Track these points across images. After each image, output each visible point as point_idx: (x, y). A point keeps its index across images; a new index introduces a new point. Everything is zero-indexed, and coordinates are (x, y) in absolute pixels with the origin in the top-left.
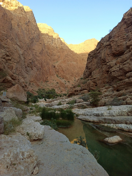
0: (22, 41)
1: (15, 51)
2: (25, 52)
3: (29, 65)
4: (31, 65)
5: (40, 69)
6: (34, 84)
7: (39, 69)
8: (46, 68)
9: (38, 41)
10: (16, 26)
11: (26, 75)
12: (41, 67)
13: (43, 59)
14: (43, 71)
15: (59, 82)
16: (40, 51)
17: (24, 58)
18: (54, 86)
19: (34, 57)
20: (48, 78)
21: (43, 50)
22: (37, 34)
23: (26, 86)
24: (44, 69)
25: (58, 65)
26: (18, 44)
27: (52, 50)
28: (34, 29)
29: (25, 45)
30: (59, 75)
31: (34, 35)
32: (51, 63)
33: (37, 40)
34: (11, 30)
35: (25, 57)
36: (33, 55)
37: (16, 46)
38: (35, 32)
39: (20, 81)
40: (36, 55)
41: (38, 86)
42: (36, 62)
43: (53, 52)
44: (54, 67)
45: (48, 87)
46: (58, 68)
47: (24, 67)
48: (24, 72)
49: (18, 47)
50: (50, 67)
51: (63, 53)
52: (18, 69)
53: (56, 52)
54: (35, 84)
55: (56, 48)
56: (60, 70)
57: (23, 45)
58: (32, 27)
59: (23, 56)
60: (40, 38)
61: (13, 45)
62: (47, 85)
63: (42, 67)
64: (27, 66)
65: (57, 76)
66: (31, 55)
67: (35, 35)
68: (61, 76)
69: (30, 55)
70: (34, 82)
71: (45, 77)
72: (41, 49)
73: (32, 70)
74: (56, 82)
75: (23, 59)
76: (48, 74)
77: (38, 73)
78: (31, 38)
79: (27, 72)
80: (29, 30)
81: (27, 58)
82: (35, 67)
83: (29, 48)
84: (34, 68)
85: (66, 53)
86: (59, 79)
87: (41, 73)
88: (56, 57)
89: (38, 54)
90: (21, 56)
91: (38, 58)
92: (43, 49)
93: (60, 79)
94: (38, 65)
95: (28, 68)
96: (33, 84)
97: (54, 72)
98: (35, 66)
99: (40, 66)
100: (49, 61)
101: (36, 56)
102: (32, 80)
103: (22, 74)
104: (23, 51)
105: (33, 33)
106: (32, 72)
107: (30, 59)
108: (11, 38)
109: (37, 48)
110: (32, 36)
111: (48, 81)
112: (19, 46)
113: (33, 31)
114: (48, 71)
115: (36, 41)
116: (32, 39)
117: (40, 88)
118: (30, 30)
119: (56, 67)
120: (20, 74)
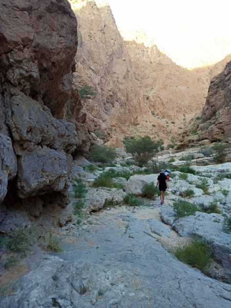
0: (97, 61)
1: (90, 79)
2: (102, 79)
3: (109, 99)
4: (111, 99)
5: (125, 104)
6: (118, 130)
7: (124, 105)
8: (135, 101)
9: (119, 58)
10: (87, 38)
11: (106, 117)
12: (126, 101)
13: (129, 87)
14: (130, 107)
15: (156, 124)
16: (124, 74)
17: (101, 89)
18: (148, 131)
19: (115, 86)
20: (138, 119)
21: (128, 71)
22: (119, 46)
23: (109, 134)
24: (132, 104)
25: (154, 95)
26: (92, 67)
27: (143, 69)
28: (114, 38)
29: (102, 68)
30: (155, 113)
31: (114, 48)
32: (141, 92)
33: (119, 56)
34: (81, 47)
35: (103, 88)
36: (114, 82)
37: (90, 72)
38: (116, 43)
39: (102, 128)
40: (118, 82)
41: (123, 132)
42: (118, 94)
43: (145, 72)
44: (148, 98)
45: (139, 134)
46: (153, 100)
47: (102, 104)
48: (102, 112)
49: (92, 73)
50: (141, 100)
51: (163, 72)
52: (95, 108)
53: (149, 71)
54: (119, 129)
55: (149, 64)
56: (157, 103)
57: (99, 68)
58: (111, 35)
59: (100, 86)
60: (122, 52)
61: (86, 72)
62: (138, 131)
63: (127, 100)
64: (106, 101)
65: (153, 114)
66: (111, 82)
67: (115, 48)
68: (160, 113)
69: (109, 83)
70: (117, 126)
71: (134, 118)
72: (126, 71)
73: (113, 106)
74: (151, 124)
75: (100, 91)
76: (137, 113)
77: (122, 111)
78: (109, 53)
79: (106, 112)
80: (106, 40)
81: (105, 89)
82: (117, 103)
83: (108, 72)
84: (117, 104)
85: (166, 71)
86: (155, 118)
87: (127, 111)
88: (150, 81)
89: (121, 80)
90: (97, 86)
91: (121, 87)
92: (129, 69)
93: (159, 118)
94: (122, 98)
95: (108, 105)
96: (115, 130)
97: (147, 107)
98: (117, 101)
99: (125, 99)
100: (138, 89)
101: (118, 84)
102: (114, 123)
103: (100, 115)
104: (100, 77)
105: (112, 44)
106: (113, 111)
107: (110, 89)
108: (83, 59)
109: (119, 69)
110: (111, 50)
111: (138, 124)
112: (93, 70)
113: (112, 41)
114: (137, 107)
115: (117, 58)
116: (110, 56)
117: (127, 135)
118: (107, 40)
119: (151, 98)
120: (98, 115)
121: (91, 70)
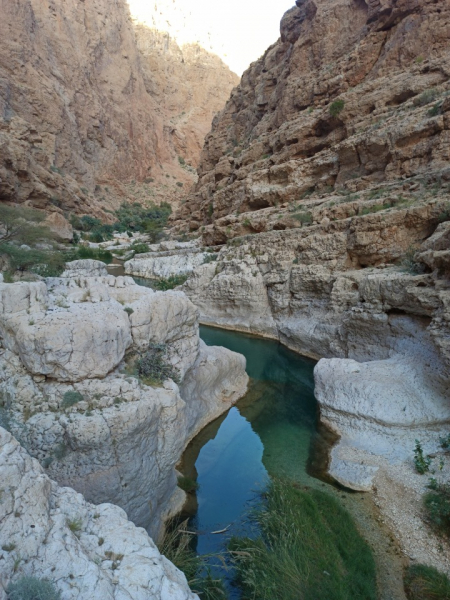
0: (67, 61)
1: (51, 97)
2: (78, 94)
3: (92, 133)
4: (98, 133)
5: (127, 142)
6: (111, 189)
7: (124, 143)
8: (146, 138)
9: (115, 52)
10: (47, 12)
11: (84, 165)
12: (128, 138)
13: (136, 111)
14: (136, 149)
15: (184, 182)
16: (124, 84)
17: (76, 113)
18: (168, 193)
19: (107, 107)
20: (152, 171)
21: (132, 78)
22: (113, 28)
24: (140, 143)
25: (185, 126)
26: (57, 72)
27: (167, 74)
28: (103, 11)
29: (77, 73)
30: (186, 160)
31: (103, 32)
32: (160, 120)
33: (114, 49)
34: (32, 32)
35: (80, 112)
36: (102, 101)
37: (51, 82)
38: (107, 21)
40: (112, 99)
41: (122, 194)
42: (112, 124)
43: (170, 80)
44: (173, 132)
45: (150, 198)
46: (182, 136)
47: (78, 142)
48: (78, 157)
49: (57, 84)
50: (158, 134)
51: (204, 82)
52: (63, 150)
53: (177, 78)
54: (113, 188)
55: (179, 63)
56: (189, 142)
57: (71, 74)
58: (97, 4)
59: (73, 109)
60: (122, 40)
61: (44, 82)
62: (149, 193)
63: (131, 135)
64: (86, 137)
65: (182, 162)
66: (96, 101)
67: (106, 32)
68: (193, 162)
69: (92, 102)
70: (111, 182)
71: (144, 168)
72: (128, 78)
73: (103, 146)
74: (176, 181)
75: (72, 118)
76: (150, 159)
77: (121, 154)
78: (93, 44)
79: (89, 156)
80: (86, 16)
81: (84, 115)
82: (110, 140)
83: (91, 78)
84: (109, 142)
85: (210, 82)
86: (184, 171)
87: (130, 156)
88: (179, 98)
89: (118, 95)
90: (67, 109)
91: (118, 109)
92: (136, 75)
93: (191, 170)
94: (121, 131)
95: (91, 144)
96: (106, 189)
97: (171, 149)
98: (109, 136)
99: (126, 132)
100: (154, 113)
101: (111, 103)
102: (105, 177)
103: (74, 163)
104: (73, 92)
105: (100, 24)
106: (102, 154)
107: (93, 115)
108: (37, 58)
109: (115, 74)
110: (98, 37)
111: (152, 181)
112: (58, 78)
113: (100, 18)
114: (151, 148)
115: (111, 52)
116: (96, 49)
117: (128, 200)
118: (89, 15)
119: (179, 132)
120: (68, 164)
121: (54, 79)
